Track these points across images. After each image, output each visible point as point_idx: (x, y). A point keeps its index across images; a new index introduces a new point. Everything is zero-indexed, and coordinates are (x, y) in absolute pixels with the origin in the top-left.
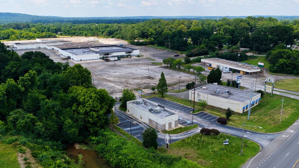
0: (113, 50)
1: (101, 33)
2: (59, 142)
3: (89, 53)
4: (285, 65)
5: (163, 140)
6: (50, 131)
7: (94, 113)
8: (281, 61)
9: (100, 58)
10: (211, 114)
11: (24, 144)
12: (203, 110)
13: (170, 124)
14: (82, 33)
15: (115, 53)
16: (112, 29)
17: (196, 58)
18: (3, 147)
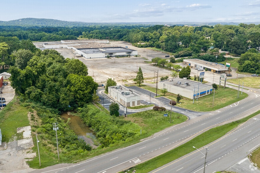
0: (118, 50)
1: (113, 36)
2: (57, 110)
3: (98, 52)
4: (249, 66)
5: (123, 112)
6: (51, 101)
7: (81, 91)
8: (247, 62)
9: (106, 57)
10: (169, 99)
11: (33, 107)
12: (164, 95)
13: (133, 103)
14: (98, 36)
15: (117, 53)
16: (122, 33)
17: (181, 58)
18: (21, 108)
